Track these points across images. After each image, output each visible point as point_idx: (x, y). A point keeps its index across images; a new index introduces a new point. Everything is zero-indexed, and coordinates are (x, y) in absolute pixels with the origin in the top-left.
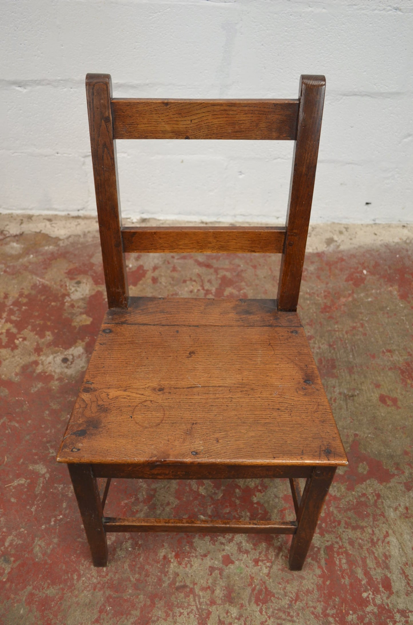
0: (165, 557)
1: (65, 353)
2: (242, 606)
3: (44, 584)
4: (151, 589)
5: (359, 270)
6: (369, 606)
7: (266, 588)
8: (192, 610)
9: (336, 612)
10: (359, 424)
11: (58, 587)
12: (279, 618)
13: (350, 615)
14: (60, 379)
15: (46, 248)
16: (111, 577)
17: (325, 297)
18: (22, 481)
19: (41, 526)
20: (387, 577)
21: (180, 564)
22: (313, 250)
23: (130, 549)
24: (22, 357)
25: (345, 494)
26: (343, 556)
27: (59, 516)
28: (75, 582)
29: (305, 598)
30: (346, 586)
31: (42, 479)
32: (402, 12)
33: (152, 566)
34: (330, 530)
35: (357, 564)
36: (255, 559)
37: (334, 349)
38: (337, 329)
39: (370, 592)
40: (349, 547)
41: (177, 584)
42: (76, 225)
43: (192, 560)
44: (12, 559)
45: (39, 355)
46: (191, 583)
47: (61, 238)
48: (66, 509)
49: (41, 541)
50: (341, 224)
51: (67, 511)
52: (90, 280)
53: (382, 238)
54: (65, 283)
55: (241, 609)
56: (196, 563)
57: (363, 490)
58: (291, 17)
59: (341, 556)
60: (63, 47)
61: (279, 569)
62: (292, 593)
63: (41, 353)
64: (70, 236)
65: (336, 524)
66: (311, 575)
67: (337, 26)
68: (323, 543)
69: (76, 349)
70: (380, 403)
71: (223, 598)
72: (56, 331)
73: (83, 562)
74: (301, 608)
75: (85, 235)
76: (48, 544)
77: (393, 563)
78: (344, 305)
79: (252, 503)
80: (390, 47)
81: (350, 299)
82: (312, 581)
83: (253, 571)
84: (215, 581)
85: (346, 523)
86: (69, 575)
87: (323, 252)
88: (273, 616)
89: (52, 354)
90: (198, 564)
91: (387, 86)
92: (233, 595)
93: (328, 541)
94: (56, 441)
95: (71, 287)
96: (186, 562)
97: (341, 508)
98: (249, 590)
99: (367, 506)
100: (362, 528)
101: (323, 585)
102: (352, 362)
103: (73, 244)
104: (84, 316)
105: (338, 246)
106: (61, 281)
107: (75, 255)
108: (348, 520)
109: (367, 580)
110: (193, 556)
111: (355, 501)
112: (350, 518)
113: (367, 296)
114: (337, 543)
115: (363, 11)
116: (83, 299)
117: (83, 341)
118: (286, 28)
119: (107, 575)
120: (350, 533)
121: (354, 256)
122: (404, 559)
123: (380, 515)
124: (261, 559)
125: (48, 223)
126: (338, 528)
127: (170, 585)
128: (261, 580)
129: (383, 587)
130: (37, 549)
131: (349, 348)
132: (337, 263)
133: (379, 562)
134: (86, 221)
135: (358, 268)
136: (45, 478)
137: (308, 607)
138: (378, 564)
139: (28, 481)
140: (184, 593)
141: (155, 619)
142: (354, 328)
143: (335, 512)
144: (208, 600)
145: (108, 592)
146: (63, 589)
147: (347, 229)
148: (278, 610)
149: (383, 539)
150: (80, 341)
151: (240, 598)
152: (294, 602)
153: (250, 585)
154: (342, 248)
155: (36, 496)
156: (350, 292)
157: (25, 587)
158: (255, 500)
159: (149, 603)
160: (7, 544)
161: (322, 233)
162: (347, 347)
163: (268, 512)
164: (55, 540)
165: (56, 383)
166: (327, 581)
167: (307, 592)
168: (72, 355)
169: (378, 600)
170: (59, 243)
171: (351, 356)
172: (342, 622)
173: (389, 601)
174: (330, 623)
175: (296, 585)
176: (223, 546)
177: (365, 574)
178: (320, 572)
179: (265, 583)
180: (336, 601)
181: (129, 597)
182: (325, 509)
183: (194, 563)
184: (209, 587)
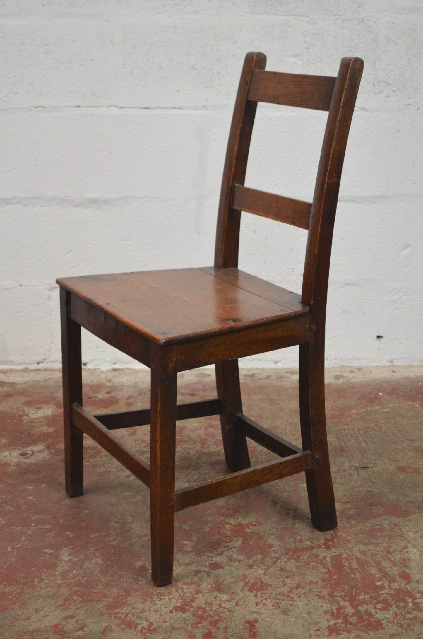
1: (23, 450)
2: (233, 593)
4: (126, 585)
5: (373, 393)
6: (384, 590)
7: (262, 582)
8: (175, 597)
9: (345, 594)
10: (373, 484)
11: (16, 587)
12: (277, 599)
13: (362, 595)
14: (18, 466)
16: (78, 579)
17: (333, 409)
20: (405, 572)
23: (101, 563)
25: (355, 525)
26: (353, 561)
27: (17, 545)
29: (308, 587)
30: (357, 578)
32: (368, 112)
33: (127, 572)
35: (369, 565)
36: (248, 565)
37: (343, 440)
38: (346, 429)
39: (385, 581)
40: (359, 555)
42: (36, 375)
48: (25, 541)
50: (352, 366)
53: (401, 374)
54: (23, 408)
55: (232, 595)
57: (377, 522)
59: (351, 561)
61: (277, 570)
62: (292, 584)
64: (28, 382)
65: (345, 542)
66: (315, 573)
68: (329, 553)
69: (36, 447)
70: (398, 471)
71: (211, 589)
72: (12, 437)
73: (45, 571)
74: (303, 593)
75: (46, 380)
76: (5, 563)
77: (412, 564)
78: (355, 414)
79: (245, 533)
81: (363, 410)
82: (316, 576)
83: (246, 572)
84: (201, 579)
85: (356, 541)
87: (331, 384)
88: (270, 598)
89: (8, 450)
90: (181, 570)
91: (371, 189)
93: (335, 552)
94: (12, 502)
95: (29, 411)
97: (351, 533)
98: (241, 584)
99: (381, 531)
100: (376, 544)
101: (329, 578)
102: (365, 447)
103: (31, 386)
104: (46, 427)
105: (349, 380)
106: (18, 408)
107: (34, 393)
108: (359, 540)
109: (382, 574)
110: (175, 565)
111: (368, 528)
112: (361, 539)
113: (383, 408)
114: (346, 553)
116: (43, 417)
117: (44, 442)
119: (74, 578)
120: (362, 547)
121: (369, 385)
123: (398, 536)
124: (255, 564)
126: (347, 545)
128: (256, 577)
129: (400, 578)
132: (347, 389)
133: (396, 563)
134: (46, 372)
137: (311, 592)
138: (395, 565)
141: (131, 603)
142: (367, 427)
143: (344, 535)
144: (193, 590)
145: (75, 589)
146: (22, 588)
147: (359, 369)
149: (401, 550)
150: (41, 442)
151: (231, 588)
152: (295, 589)
153: (243, 580)
154: (353, 380)
156: (363, 406)
158: (249, 531)
159: (123, 593)
161: (329, 373)
162: (359, 439)
163: (264, 537)
165: (13, 468)
166: (334, 575)
167: (311, 583)
168: (32, 451)
169: (395, 586)
170: (15, 386)
171: (364, 444)
172: (352, 600)
173: (408, 587)
174: (338, 601)
175: (297, 579)
176: (211, 558)
177: (379, 571)
178: (325, 571)
179: (260, 579)
180: (345, 588)
181: (99, 591)
182: (332, 534)
183: (177, 569)
184: (194, 583)
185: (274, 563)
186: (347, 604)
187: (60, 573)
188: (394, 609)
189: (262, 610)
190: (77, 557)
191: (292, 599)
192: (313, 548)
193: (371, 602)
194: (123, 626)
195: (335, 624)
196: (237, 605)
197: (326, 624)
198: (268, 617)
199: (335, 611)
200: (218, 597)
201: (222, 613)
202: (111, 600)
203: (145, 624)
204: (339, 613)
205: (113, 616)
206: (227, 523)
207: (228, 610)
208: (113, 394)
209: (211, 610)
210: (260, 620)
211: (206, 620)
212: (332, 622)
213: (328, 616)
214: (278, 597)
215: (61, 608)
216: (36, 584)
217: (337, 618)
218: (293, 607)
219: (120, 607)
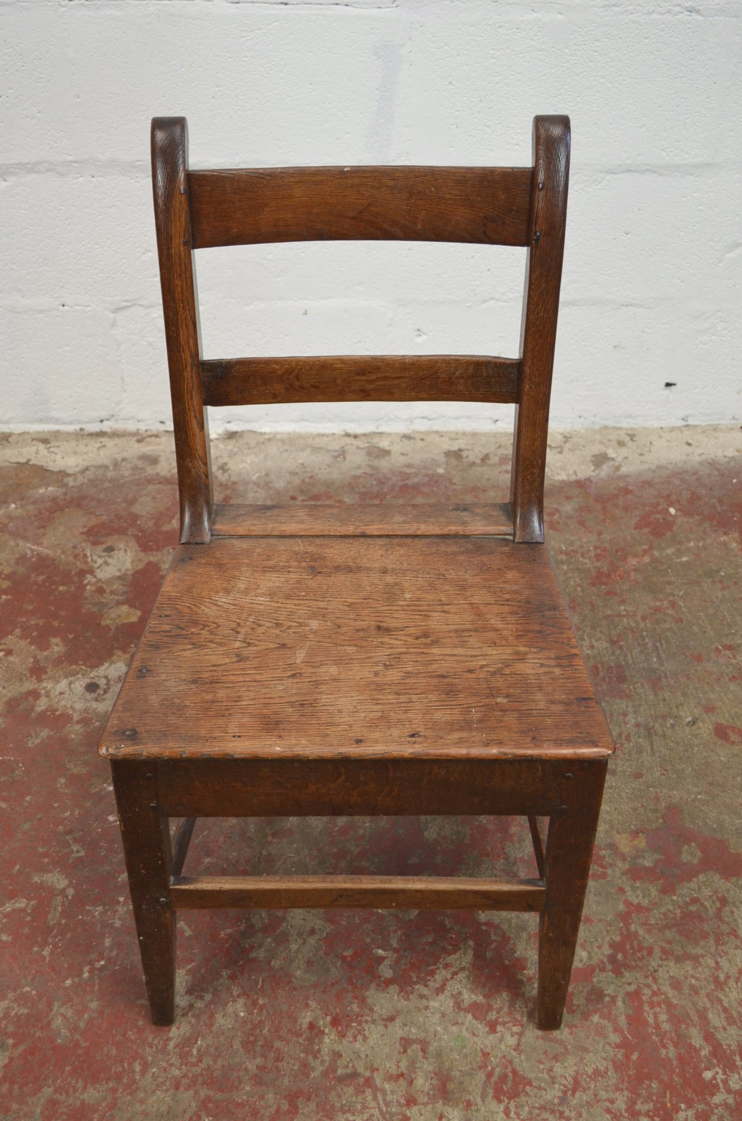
0: (312, 1026)
1: (92, 675)
2: (469, 1104)
3: (77, 1082)
4: (289, 1082)
5: (660, 508)
6: (718, 1094)
7: (515, 1072)
8: (372, 1115)
9: (654, 1105)
10: (678, 777)
11: (105, 1087)
13: (682, 1110)
14: (84, 721)
15: (41, 491)
16: (208, 1065)
17: (597, 556)
18: (21, 904)
19: (64, 982)
21: (344, 1036)
22: (568, 475)
23: (242, 1014)
24: (5, 684)
25: (658, 901)
26: (662, 1009)
27: (99, 961)
28: (138, 1077)
29: (592, 1085)
30: (670, 1060)
31: (59, 899)
32: (701, 15)
33: (288, 1042)
34: (634, 964)
35: (689, 1022)
36: (490, 1021)
37: (621, 647)
38: (623, 613)
39: (717, 1069)
40: (671, 993)
41: (340, 1072)
42: (99, 449)
43: (366, 1028)
44: (11, 1041)
45: (39, 680)
46: (366, 1068)
47: (69, 471)
48: (111, 949)
49: (65, 1007)
50: (620, 429)
51: (114, 953)
52: (133, 544)
53: (701, 451)
54: (83, 550)
55: (467, 1110)
56: (374, 1033)
57: (693, 892)
58: (500, 30)
59: (658, 1009)
60: (79, 100)
61: (537, 1037)
62: (565, 1077)
63: (44, 676)
64: (87, 469)
65: (645, 953)
66: (601, 1044)
67: (585, 45)
68: (620, 987)
69: (113, 666)
70: (716, 739)
71: (431, 1092)
72: (71, 636)
73: (150, 1040)
74: (584, 1103)
75: (116, 465)
76: (80, 1013)
78: (635, 570)
79: (478, 924)
80: (685, 79)
81: (647, 559)
82: (602, 1055)
83: (487, 1042)
84: (413, 1063)
85: (664, 951)
86: (126, 1065)
87: (588, 480)
89: (66, 677)
90: (378, 1035)
91: (687, 153)
92: (451, 1086)
93: (629, 984)
94: (83, 830)
95: (95, 558)
96: (354, 1033)
97: (652, 925)
98: (481, 1076)
99: (701, 920)
100: (696, 959)
101: (625, 1061)
102: (657, 669)
103: (93, 482)
104: (125, 608)
105: (618, 468)
106: (75, 547)
107: (99, 501)
108: (667, 946)
109: (711, 1049)
110: (367, 1022)
111: (678, 911)
112: (670, 942)
113: (679, 553)
115: (630, 16)
116: (119, 578)
117: (125, 652)
118: (493, 51)
119: (200, 1061)
120: (673, 969)
121: (649, 484)
123: (729, 935)
124: (500, 1020)
125: (41, 447)
126: (648, 961)
127: (325, 1074)
128: (504, 1057)
130: (58, 1022)
131: (650, 645)
132: (616, 496)
133: (732, 1016)
134: (117, 441)
135: (658, 504)
136: (67, 897)
137: (598, 1101)
138: (731, 1020)
139: (33, 903)
140: (354, 1086)
142: (658, 610)
143: (641, 932)
144: (402, 1096)
145: (204, 1092)
146: (114, 1090)
147: (632, 437)
148: (540, 1109)
149: (738, 975)
150: (120, 653)
151: (464, 1091)
152: (569, 1093)
153: (483, 1066)
154: (624, 470)
155: (50, 929)
156: (646, 547)
157: (40, 1090)
159: (285, 1107)
161: (584, 446)
162: (647, 644)
163: (509, 938)
164: (94, 1005)
165: (78, 727)
166: (632, 1053)
167: (596, 1074)
168: (106, 677)
169: (734, 1082)
170: (66, 480)
171: (655, 659)
176: (425, 1002)
177: (706, 1038)
178: (617, 1038)
179: (511, 1062)
180: (653, 1088)
181: (245, 1098)
182: (621, 929)
183: (370, 1033)
184: (402, 1075)
187: (176, 1046)
190: (202, 998)
200: (445, 1116)
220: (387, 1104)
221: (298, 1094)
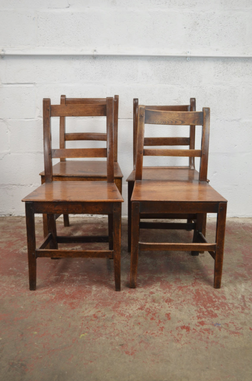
2: (160, 303)
3: (71, 299)
4: (119, 300)
6: (216, 302)
7: (170, 299)
9: (202, 304)
11: (77, 300)
13: (208, 304)
16: (100, 297)
19: (68, 287)
20: (223, 296)
21: (131, 294)
29: (188, 301)
30: (206, 298)
33: (118, 295)
36: (164, 292)
39: (216, 299)
40: (205, 289)
41: (130, 298)
44: (56, 294)
46: (136, 298)
49: (68, 290)
52: (82, 231)
54: (71, 232)
59: (203, 291)
61: (175, 295)
62: (182, 300)
71: (151, 301)
73: (87, 294)
74: (186, 303)
76: (71, 290)
79: (161, 280)
82: (190, 297)
83: (164, 295)
84: (147, 298)
86: (82, 297)
88: (174, 305)
89: (67, 248)
90: (139, 294)
92: (155, 301)
94: (71, 268)
95: (73, 233)
96: (133, 294)
98: (162, 300)
101: (195, 298)
106: (68, 232)
109: (215, 297)
110: (136, 292)
122: (231, 292)
124: (167, 292)
126: (200, 285)
127: (127, 299)
129: (222, 298)
130: (67, 292)
136: (68, 276)
137: (189, 303)
138: (219, 293)
139: (60, 277)
140: (134, 300)
141: (122, 306)
144: (144, 302)
145: (100, 301)
146: (79, 300)
151: (159, 301)
152: (183, 302)
153: (163, 298)
157: (62, 300)
158: (162, 279)
159: (118, 303)
160: (53, 291)
164: (75, 289)
166: (197, 297)
167: (188, 299)
169: (220, 301)
172: (205, 306)
173: (225, 301)
174: (199, 306)
175: (183, 298)
176: (149, 290)
177: (214, 295)
178: (193, 295)
179: (169, 298)
180: (202, 301)
181: (109, 302)
183: (137, 294)
184: (144, 299)
185: (174, 292)
186: (203, 307)
187: (93, 295)
188: (221, 309)
189: (172, 309)
190: (99, 289)
191: (182, 306)
192: (188, 286)
193: (212, 307)
194: (120, 315)
195: (200, 315)
196: (162, 307)
197: (196, 315)
198: (174, 312)
199: (199, 310)
200: (154, 304)
201: (157, 310)
202: (114, 305)
203: (128, 314)
204: (200, 311)
205: (115, 311)
206: (154, 277)
207: (159, 309)
208: (104, 227)
209: (152, 309)
210: (171, 313)
211: (151, 313)
212: (198, 314)
213: (197, 312)
214: (177, 304)
215: (95, 308)
216: (85, 299)
217: (200, 313)
218: (183, 309)
219: (118, 308)
220: (141, 303)
221: (121, 301)
